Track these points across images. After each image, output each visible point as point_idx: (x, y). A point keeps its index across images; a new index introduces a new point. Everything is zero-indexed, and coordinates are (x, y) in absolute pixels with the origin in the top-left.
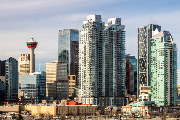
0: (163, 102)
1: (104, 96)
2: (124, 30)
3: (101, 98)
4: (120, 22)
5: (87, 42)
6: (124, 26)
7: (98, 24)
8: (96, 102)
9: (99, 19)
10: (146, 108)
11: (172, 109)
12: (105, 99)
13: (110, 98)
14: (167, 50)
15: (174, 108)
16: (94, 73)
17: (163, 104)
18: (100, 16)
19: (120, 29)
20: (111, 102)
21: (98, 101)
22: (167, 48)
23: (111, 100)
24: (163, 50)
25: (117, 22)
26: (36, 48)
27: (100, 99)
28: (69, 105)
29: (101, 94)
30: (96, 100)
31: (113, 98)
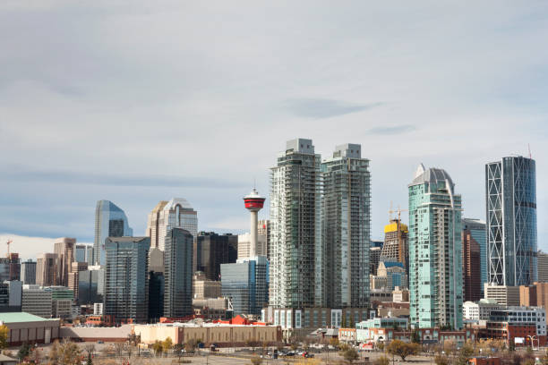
0: (428, 320)
1: (318, 307)
2: (368, 169)
3: (312, 311)
4: (358, 152)
5: (283, 194)
6: (367, 161)
7: (305, 157)
8: (298, 320)
9: (308, 147)
10: (381, 332)
11: (448, 335)
12: (320, 312)
13: (333, 311)
14: (436, 210)
15: (453, 334)
16: (295, 259)
17: (428, 324)
18: (311, 141)
19: (357, 168)
20: (334, 320)
21: (303, 317)
22: (436, 205)
23: (334, 314)
24: (428, 209)
25: (352, 151)
26: (261, 210)
27: (307, 312)
28: (232, 325)
29: (313, 303)
30: (299, 315)
31: (340, 311)
